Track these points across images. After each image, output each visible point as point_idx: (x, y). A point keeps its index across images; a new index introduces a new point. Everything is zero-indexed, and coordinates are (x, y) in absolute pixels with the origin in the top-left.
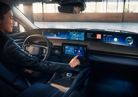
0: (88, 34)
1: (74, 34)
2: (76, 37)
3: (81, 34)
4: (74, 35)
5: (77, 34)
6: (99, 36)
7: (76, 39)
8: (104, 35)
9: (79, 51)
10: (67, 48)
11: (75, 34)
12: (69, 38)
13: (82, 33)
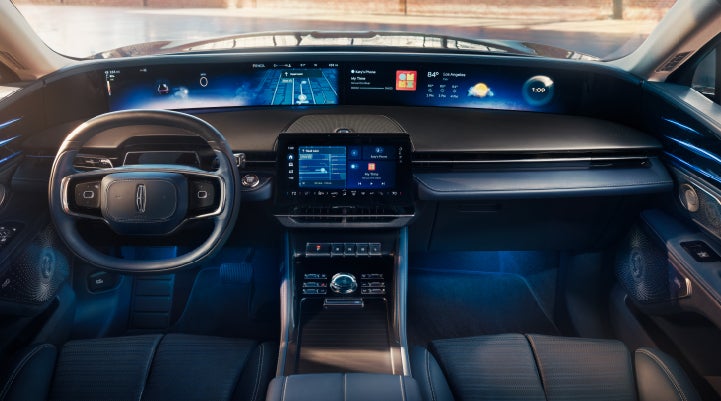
0: (355, 75)
1: (284, 77)
2: (297, 93)
3: (321, 76)
4: (285, 81)
5: (298, 79)
6: (406, 81)
7: (296, 99)
8: (430, 74)
9: (372, 167)
10: (310, 157)
11: (289, 77)
12: (257, 98)
13: (324, 72)
